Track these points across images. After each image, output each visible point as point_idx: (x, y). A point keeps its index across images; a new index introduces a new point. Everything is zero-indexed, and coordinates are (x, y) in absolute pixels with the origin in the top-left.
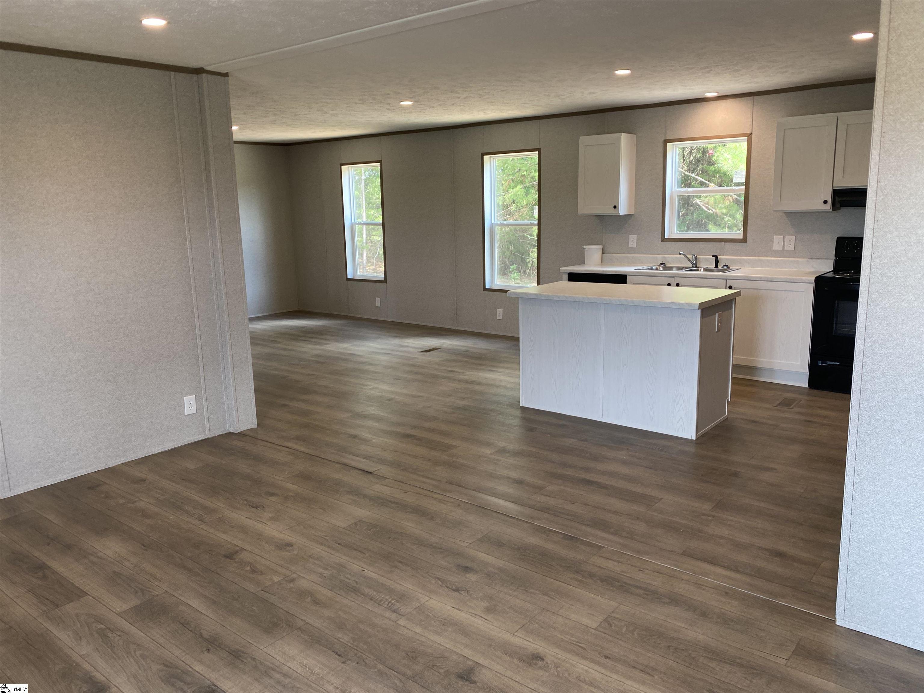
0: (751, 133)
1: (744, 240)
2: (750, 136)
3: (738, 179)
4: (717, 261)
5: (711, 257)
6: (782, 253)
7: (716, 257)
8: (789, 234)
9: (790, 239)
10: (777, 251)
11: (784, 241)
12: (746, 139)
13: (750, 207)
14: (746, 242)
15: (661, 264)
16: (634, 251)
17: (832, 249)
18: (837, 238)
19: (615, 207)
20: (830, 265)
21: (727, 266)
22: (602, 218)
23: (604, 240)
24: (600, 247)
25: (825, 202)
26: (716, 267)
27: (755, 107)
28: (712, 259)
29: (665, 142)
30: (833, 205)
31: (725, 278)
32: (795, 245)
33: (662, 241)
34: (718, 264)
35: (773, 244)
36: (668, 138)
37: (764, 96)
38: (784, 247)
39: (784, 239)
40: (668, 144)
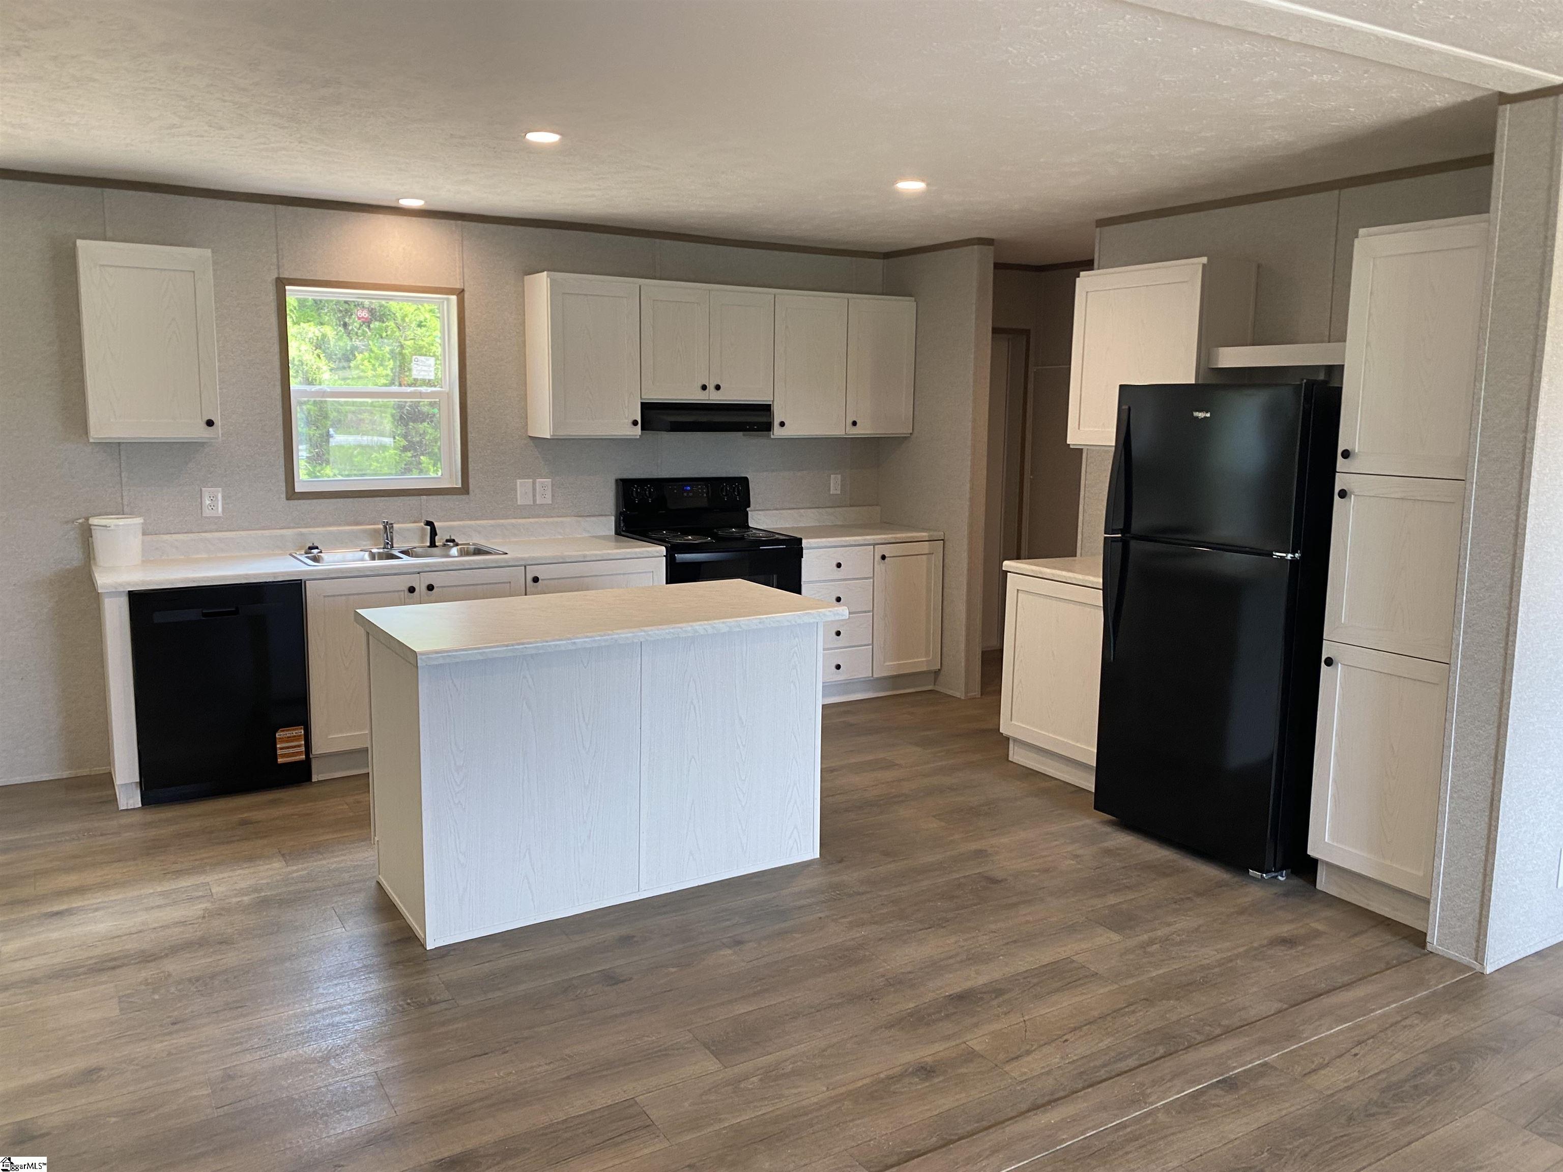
0: (463, 290)
1: (464, 490)
2: (460, 293)
3: (423, 373)
4: (434, 533)
5: (422, 525)
6: (533, 511)
8: (542, 477)
9: (544, 483)
10: (523, 507)
11: (534, 489)
12: (454, 298)
13: (470, 428)
14: (468, 494)
15: (311, 548)
16: (218, 525)
17: (608, 498)
18: (617, 480)
19: (210, 423)
20: (609, 524)
21: (453, 541)
22: (114, 448)
23: (125, 503)
24: (139, 520)
25: (635, 423)
26: (433, 544)
27: (465, 243)
28: (423, 529)
29: (281, 284)
30: (643, 428)
31: (523, 563)
32: (553, 496)
33: (287, 499)
34: (437, 538)
35: (516, 495)
36: (286, 275)
37: (481, 225)
38: (534, 501)
39: (534, 483)
40: (287, 287)
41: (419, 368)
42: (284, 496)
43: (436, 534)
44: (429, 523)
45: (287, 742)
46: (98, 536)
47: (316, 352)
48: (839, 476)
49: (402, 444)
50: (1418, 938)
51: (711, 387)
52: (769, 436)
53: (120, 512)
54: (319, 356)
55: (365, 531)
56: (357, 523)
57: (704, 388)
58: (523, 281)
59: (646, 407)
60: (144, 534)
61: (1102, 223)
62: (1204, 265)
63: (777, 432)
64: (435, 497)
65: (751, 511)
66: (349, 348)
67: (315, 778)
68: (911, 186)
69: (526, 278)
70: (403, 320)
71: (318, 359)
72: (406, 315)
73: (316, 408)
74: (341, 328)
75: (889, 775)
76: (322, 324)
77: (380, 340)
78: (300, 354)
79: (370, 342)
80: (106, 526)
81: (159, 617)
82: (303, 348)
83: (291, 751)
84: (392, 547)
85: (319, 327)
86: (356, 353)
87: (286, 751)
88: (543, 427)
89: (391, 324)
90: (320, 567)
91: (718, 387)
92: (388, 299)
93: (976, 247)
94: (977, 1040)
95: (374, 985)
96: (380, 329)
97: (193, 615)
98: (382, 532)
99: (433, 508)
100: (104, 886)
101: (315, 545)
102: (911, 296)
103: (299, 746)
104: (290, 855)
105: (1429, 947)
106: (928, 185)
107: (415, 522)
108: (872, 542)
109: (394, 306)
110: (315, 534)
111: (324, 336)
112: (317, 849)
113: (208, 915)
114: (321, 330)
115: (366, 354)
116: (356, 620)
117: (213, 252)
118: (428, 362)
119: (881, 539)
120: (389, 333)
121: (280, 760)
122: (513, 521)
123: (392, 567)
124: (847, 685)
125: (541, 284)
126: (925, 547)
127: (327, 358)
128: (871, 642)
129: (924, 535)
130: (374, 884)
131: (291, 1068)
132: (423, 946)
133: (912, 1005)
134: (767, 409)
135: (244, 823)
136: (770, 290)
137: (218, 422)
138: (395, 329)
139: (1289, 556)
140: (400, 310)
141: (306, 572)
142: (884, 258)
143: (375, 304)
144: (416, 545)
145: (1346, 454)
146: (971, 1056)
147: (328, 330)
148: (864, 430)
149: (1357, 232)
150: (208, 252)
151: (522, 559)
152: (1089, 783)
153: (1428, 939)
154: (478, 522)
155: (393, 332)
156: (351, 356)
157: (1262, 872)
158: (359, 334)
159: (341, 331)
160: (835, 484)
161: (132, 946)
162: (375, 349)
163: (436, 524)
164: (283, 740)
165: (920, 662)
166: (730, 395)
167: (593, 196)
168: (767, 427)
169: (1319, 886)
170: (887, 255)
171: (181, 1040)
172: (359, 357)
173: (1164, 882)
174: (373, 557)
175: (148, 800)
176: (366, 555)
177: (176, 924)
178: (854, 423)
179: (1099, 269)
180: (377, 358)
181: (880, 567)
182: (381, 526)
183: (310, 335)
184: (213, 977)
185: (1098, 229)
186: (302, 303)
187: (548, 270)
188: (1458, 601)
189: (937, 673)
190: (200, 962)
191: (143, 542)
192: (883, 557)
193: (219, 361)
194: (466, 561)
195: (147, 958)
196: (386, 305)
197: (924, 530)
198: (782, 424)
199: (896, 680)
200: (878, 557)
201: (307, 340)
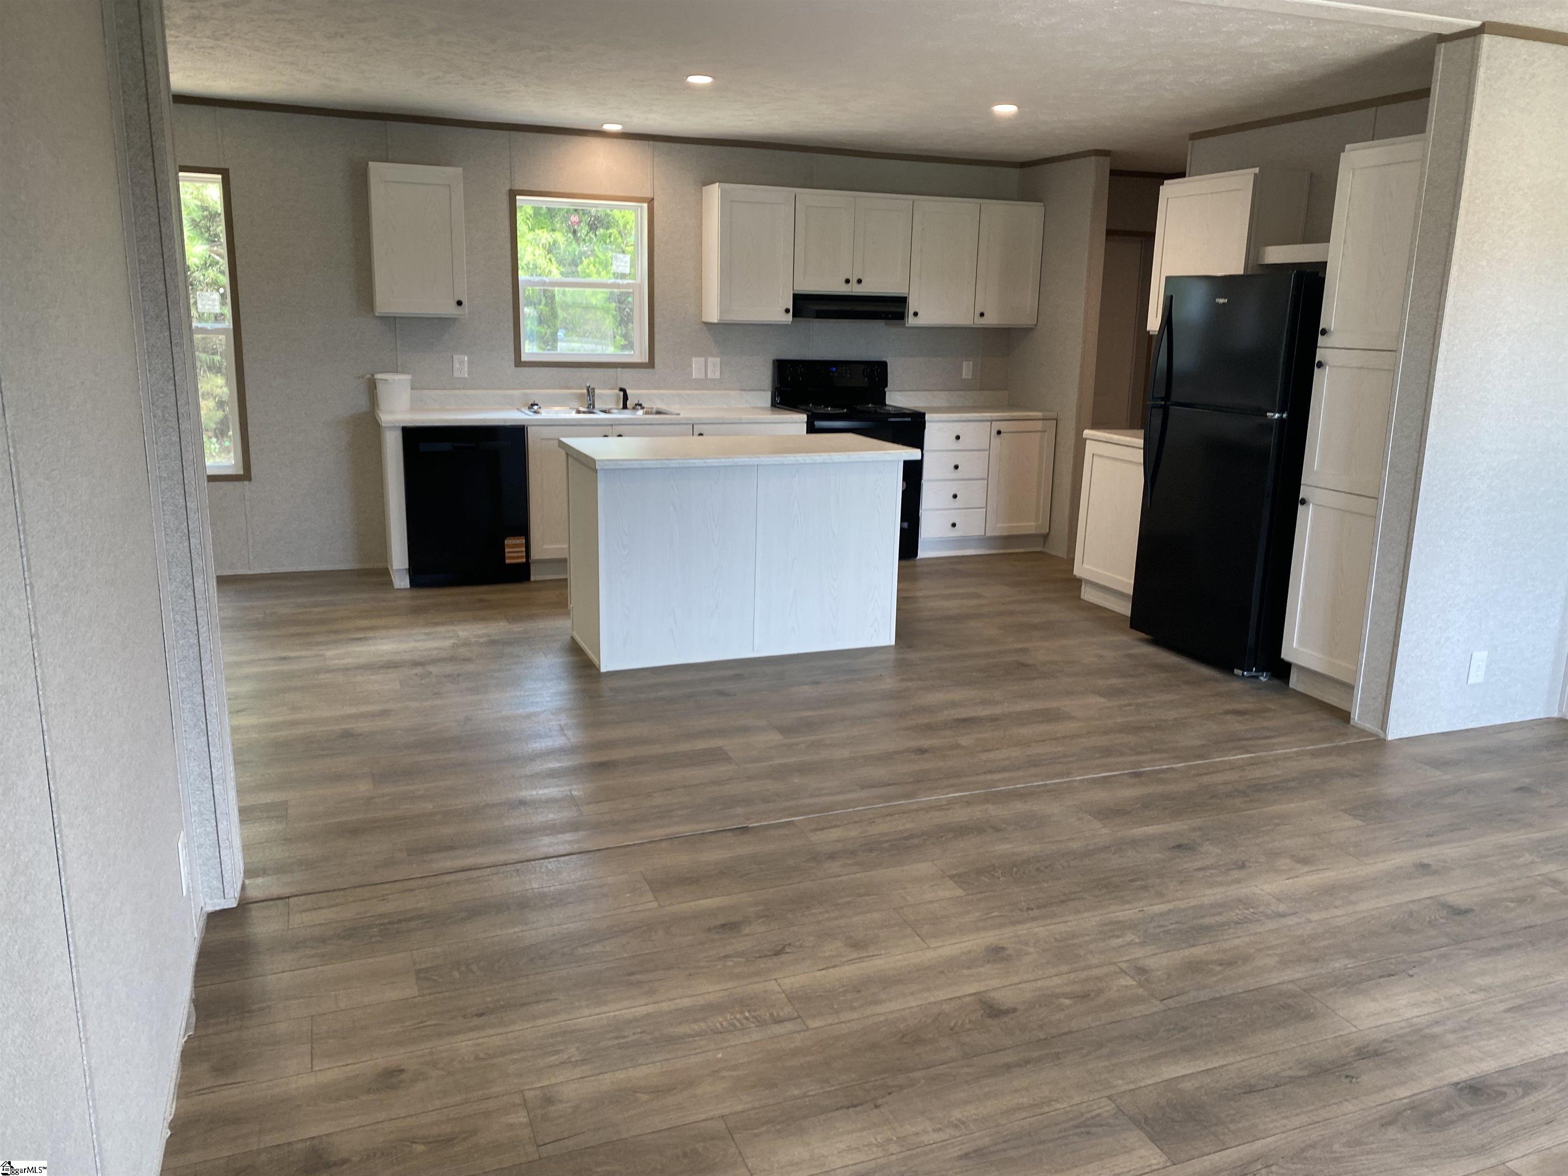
0: (653, 199)
1: (651, 364)
2: (651, 202)
3: (620, 268)
4: (626, 398)
5: (617, 391)
6: (704, 384)
7: (623, 390)
8: (713, 356)
9: (714, 362)
10: (697, 381)
11: (706, 366)
12: (645, 205)
13: (656, 314)
14: (654, 367)
15: (533, 405)
16: (464, 384)
17: (765, 376)
18: (774, 361)
19: (459, 303)
20: (766, 398)
21: (641, 405)
22: (392, 321)
23: (399, 364)
24: (409, 377)
25: (787, 311)
26: (625, 407)
27: (655, 159)
28: (618, 395)
29: (513, 195)
30: (794, 316)
31: (692, 422)
32: (721, 372)
33: (516, 366)
34: (628, 403)
35: (692, 370)
36: (517, 187)
37: (668, 144)
38: (706, 375)
39: (706, 362)
40: (518, 197)
41: (618, 264)
42: (513, 364)
43: (627, 399)
44: (622, 390)
45: (513, 548)
46: (381, 389)
47: (548, 257)
48: (971, 363)
49: (622, 343)
50: (1345, 716)
51: (854, 281)
52: (904, 324)
53: (396, 371)
54: (550, 260)
55: (574, 394)
56: (568, 387)
57: (847, 281)
58: (702, 189)
59: (799, 299)
60: (412, 388)
61: (1195, 136)
62: (1255, 174)
63: (911, 321)
64: (627, 370)
65: (890, 391)
66: (577, 253)
67: (532, 578)
68: (1005, 110)
69: (704, 188)
70: (625, 227)
71: (549, 263)
72: (628, 223)
73: (547, 309)
74: (570, 235)
75: (973, 602)
76: (553, 230)
77: (604, 246)
78: (535, 258)
79: (596, 248)
80: (386, 380)
81: (424, 447)
82: (537, 252)
83: (516, 555)
84: (594, 407)
85: (551, 233)
86: (583, 258)
87: (512, 555)
88: (713, 315)
89: (613, 231)
90: (537, 417)
91: (859, 281)
92: (612, 208)
93: (1093, 158)
94: (964, 741)
95: (564, 686)
96: (604, 235)
97: (446, 446)
98: (586, 395)
99: (626, 378)
100: (387, 627)
101: (536, 402)
102: (1041, 201)
103: (522, 552)
104: (512, 619)
105: (1352, 722)
106: (1019, 107)
107: (611, 389)
108: (989, 418)
109: (617, 214)
110: (535, 394)
111: (555, 242)
112: (531, 617)
113: (455, 646)
114: (553, 236)
115: (592, 259)
116: (559, 446)
117: (463, 170)
118: (625, 259)
119: (998, 416)
120: (612, 239)
121: (507, 561)
122: (689, 392)
123: (591, 420)
124: (963, 541)
125: (714, 191)
126: (1039, 425)
127: (557, 262)
128: (985, 505)
129: (1039, 414)
130: (569, 638)
131: (508, 718)
132: (598, 670)
133: (927, 721)
134: (902, 301)
135: (481, 601)
136: (910, 197)
137: (465, 302)
138: (617, 236)
139: (1277, 415)
140: (623, 217)
141: (529, 420)
142: (1020, 167)
143: (601, 213)
144: (613, 407)
145: (1324, 332)
146: (958, 746)
147: (559, 237)
148: (991, 320)
149: (1344, 147)
150: (460, 170)
151: (691, 419)
152: (1125, 609)
153: (1352, 716)
154: (662, 391)
155: (616, 239)
156: (579, 261)
157: (1244, 670)
158: (586, 241)
159: (570, 237)
160: (967, 370)
161: (406, 657)
162: (600, 255)
163: (628, 392)
164: (509, 546)
165: (1029, 525)
166: (871, 287)
167: (751, 120)
168: (900, 316)
169: (1291, 685)
170: (1023, 165)
171: (439, 702)
172: (585, 262)
173: (1163, 675)
174: (579, 412)
175: (414, 583)
176: (574, 412)
177: (437, 649)
178: (982, 315)
179: (1189, 176)
180: (601, 263)
181: (996, 441)
182: (585, 391)
183: (543, 241)
184: (458, 675)
185: (1191, 142)
186: (537, 212)
187: (719, 182)
188: (1386, 448)
189: (1045, 537)
190: (449, 668)
191: (411, 394)
192: (999, 432)
193: (467, 255)
194: (648, 419)
195: (416, 664)
196: (610, 213)
197: (1040, 411)
198: (916, 314)
199: (1008, 540)
200: (994, 432)
201: (541, 245)
